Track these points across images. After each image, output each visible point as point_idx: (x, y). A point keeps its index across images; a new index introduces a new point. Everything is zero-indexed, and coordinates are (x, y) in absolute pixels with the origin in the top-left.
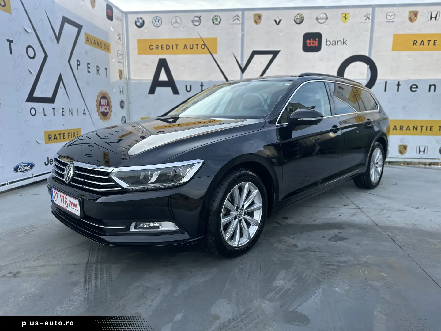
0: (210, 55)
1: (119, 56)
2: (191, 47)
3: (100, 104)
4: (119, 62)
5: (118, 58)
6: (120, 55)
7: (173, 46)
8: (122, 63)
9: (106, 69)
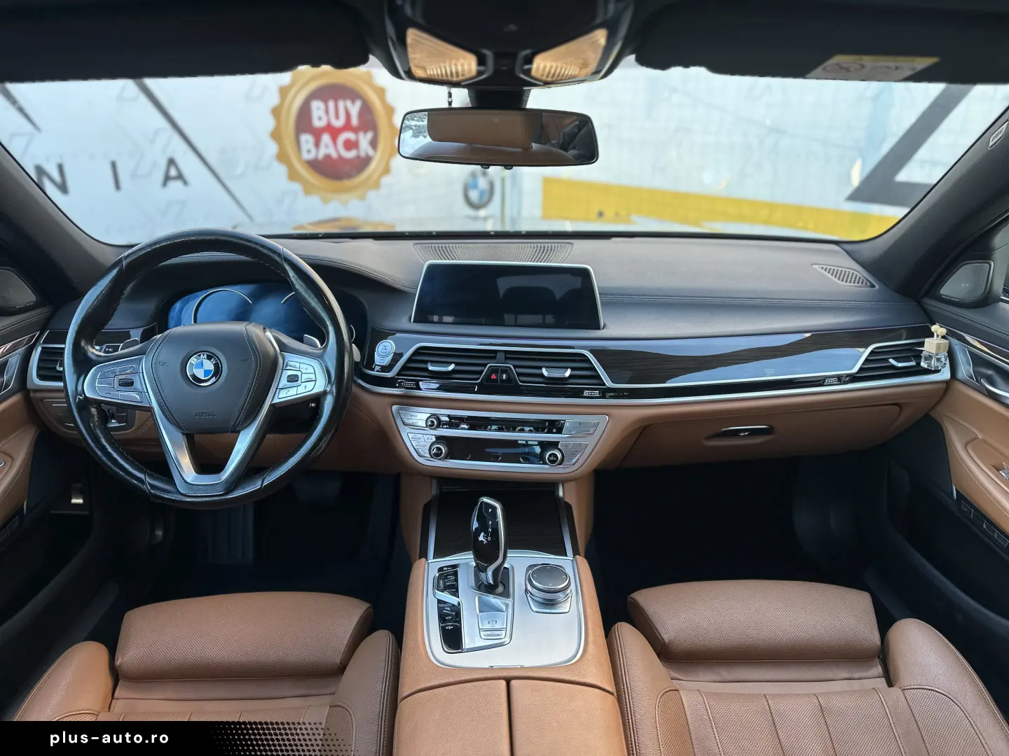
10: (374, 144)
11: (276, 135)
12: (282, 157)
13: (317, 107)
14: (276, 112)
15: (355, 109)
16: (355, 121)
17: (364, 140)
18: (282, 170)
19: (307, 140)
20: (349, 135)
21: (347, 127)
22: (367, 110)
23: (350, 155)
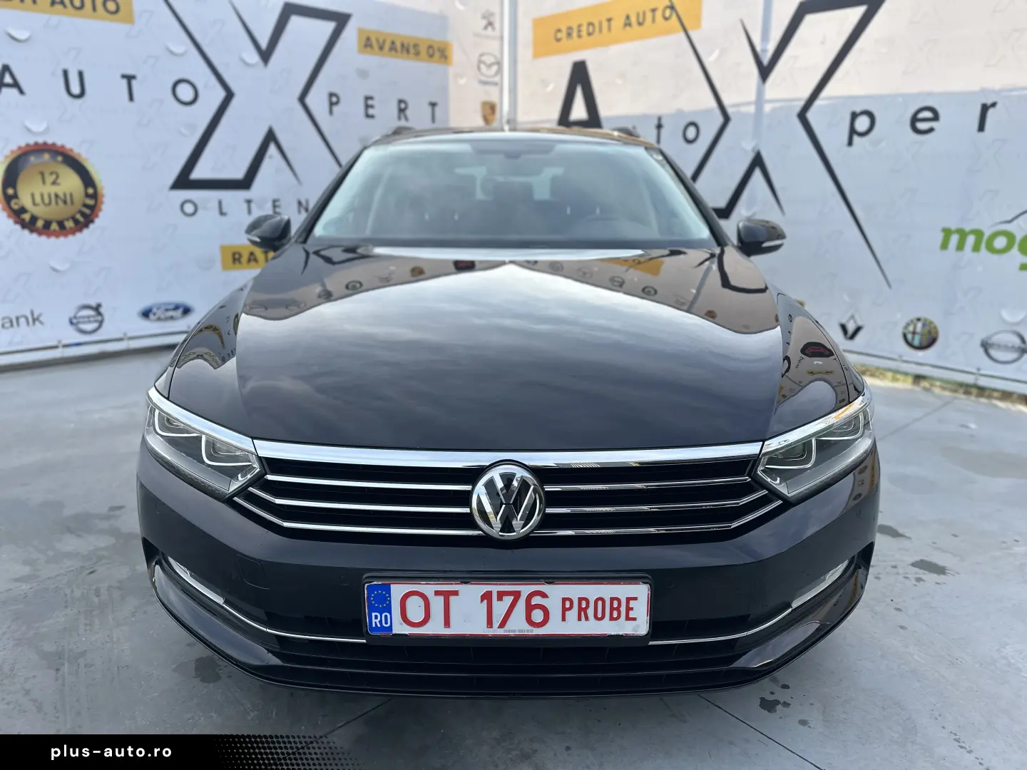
0: (682, 35)
1: (482, 66)
2: (641, 19)
4: (485, 83)
5: (482, 74)
6: (489, 66)
7: (600, 23)
8: (496, 84)
9: (433, 105)
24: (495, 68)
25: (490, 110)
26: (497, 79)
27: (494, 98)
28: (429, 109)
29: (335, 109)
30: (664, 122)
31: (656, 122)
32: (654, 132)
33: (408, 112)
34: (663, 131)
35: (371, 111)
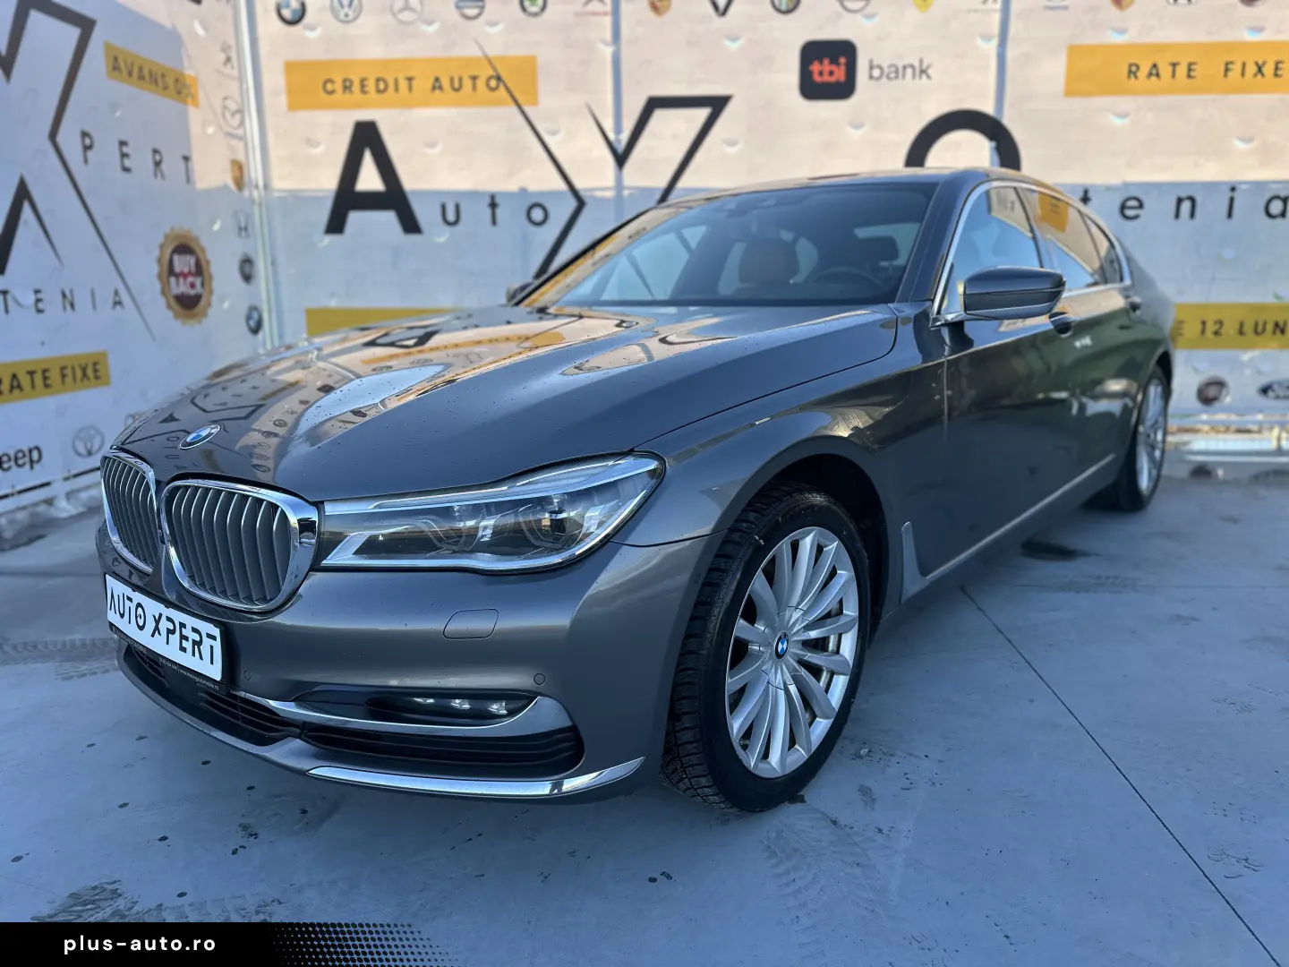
0: (515, 110)
2: (456, 85)
3: (171, 271)
4: (229, 135)
5: (228, 124)
7: (396, 82)
8: (239, 138)
9: (186, 159)
10: (203, 284)
11: (160, 276)
12: (163, 292)
13: (176, 258)
14: (159, 261)
15: (192, 260)
16: (193, 269)
17: (198, 281)
18: (162, 301)
19: (173, 280)
20: (190, 279)
21: (190, 273)
22: (198, 264)
23: (192, 292)
24: (238, 117)
25: (239, 169)
26: (240, 132)
27: (241, 157)
28: (182, 163)
29: (90, 154)
30: (498, 200)
31: (488, 200)
32: (488, 211)
33: (164, 166)
34: (499, 212)
35: (127, 163)
